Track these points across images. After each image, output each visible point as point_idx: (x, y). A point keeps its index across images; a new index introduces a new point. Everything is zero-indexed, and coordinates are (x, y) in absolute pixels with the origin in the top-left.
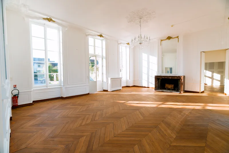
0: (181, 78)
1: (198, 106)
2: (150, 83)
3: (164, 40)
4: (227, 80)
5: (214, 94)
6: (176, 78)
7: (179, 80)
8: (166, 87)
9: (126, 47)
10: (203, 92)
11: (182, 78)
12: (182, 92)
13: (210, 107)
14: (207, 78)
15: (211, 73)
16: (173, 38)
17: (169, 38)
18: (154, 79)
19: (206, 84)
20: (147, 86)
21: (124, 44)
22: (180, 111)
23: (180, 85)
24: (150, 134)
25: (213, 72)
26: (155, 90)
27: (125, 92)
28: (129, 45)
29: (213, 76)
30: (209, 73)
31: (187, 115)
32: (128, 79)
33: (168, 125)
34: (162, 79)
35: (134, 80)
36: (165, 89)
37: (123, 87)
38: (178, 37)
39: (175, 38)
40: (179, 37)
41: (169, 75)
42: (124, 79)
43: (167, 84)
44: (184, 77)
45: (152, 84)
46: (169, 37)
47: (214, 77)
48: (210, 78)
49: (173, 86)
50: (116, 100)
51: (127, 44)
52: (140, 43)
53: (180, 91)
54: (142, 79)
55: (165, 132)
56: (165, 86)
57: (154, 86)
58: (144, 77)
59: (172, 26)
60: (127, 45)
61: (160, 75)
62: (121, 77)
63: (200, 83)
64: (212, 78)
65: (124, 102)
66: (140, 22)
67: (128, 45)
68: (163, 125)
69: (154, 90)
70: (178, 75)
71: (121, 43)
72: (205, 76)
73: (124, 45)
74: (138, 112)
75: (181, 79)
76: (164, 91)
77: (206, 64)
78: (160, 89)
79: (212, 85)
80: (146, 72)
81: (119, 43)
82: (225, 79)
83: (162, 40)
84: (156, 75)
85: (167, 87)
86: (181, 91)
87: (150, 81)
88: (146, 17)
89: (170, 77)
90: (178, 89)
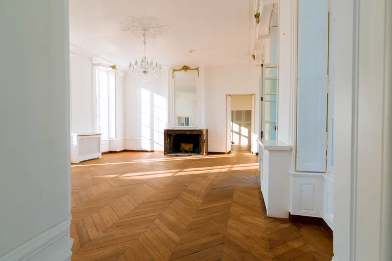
0: (202, 132)
1: (224, 169)
2: (155, 144)
3: (178, 70)
4: (254, 134)
5: (241, 154)
6: (196, 133)
7: (200, 135)
8: (181, 149)
9: (108, 72)
10: (229, 153)
11: (204, 133)
12: (205, 154)
13: (237, 168)
14: (234, 134)
15: (237, 126)
16: (191, 69)
17: (186, 68)
18: (163, 135)
19: (233, 143)
20: (149, 150)
21: (104, 66)
22: (204, 176)
23: (202, 145)
24: (171, 205)
25: (240, 125)
26: (165, 154)
27: (109, 161)
28: (116, 69)
29: (240, 130)
30: (236, 127)
31: (212, 179)
32: (113, 136)
33: (193, 192)
34: (176, 134)
35: (125, 140)
36: (180, 151)
37: (103, 154)
38: (197, 69)
39: (194, 69)
40: (199, 69)
41: (185, 128)
42: (104, 138)
43: (184, 142)
44: (207, 131)
45: (160, 144)
46: (185, 66)
47: (242, 133)
48: (237, 133)
49: (192, 145)
50: (98, 176)
51: (110, 67)
52: (145, 72)
53: (202, 153)
54: (141, 137)
55: (189, 200)
56: (180, 145)
57: (162, 149)
58: (145, 133)
59: (191, 51)
60: (111, 69)
61: (172, 129)
62: (98, 133)
63: (227, 140)
64: (239, 133)
65: (117, 177)
66: (144, 35)
67: (114, 69)
68: (186, 194)
69: (163, 155)
70: (198, 129)
71: (99, 64)
72: (232, 131)
73: (106, 68)
74: (145, 185)
75: (203, 135)
76: (179, 154)
77: (232, 112)
78: (173, 152)
79: (240, 143)
80: (148, 124)
81: (94, 62)
82: (252, 133)
83: (174, 70)
84: (165, 129)
85: (183, 148)
86: (204, 152)
87: (155, 140)
88: (154, 29)
89: (188, 131)
90: (199, 151)
